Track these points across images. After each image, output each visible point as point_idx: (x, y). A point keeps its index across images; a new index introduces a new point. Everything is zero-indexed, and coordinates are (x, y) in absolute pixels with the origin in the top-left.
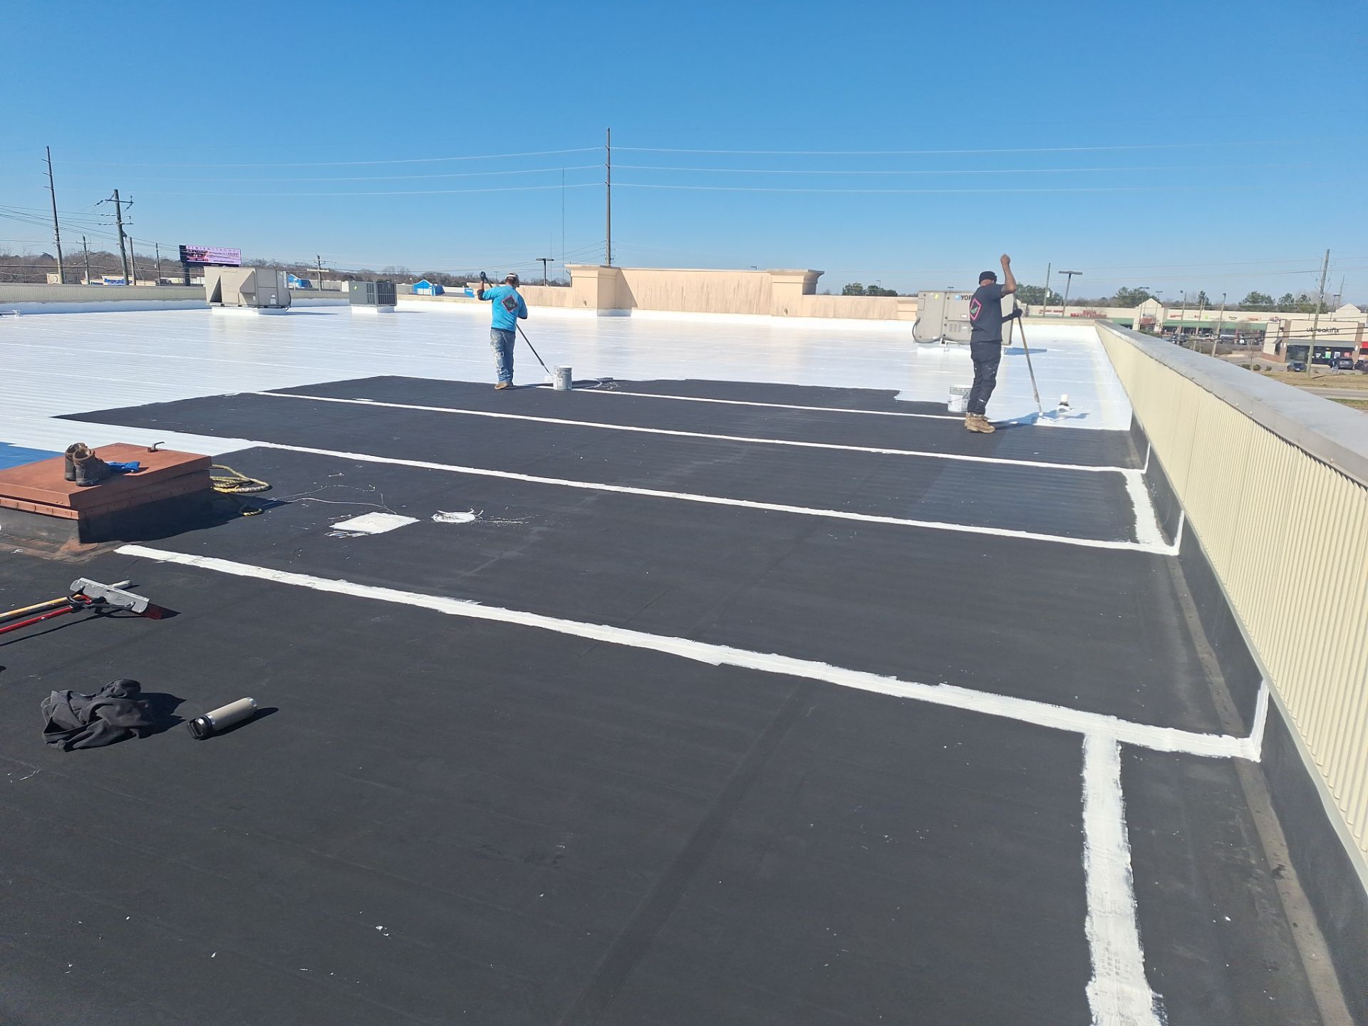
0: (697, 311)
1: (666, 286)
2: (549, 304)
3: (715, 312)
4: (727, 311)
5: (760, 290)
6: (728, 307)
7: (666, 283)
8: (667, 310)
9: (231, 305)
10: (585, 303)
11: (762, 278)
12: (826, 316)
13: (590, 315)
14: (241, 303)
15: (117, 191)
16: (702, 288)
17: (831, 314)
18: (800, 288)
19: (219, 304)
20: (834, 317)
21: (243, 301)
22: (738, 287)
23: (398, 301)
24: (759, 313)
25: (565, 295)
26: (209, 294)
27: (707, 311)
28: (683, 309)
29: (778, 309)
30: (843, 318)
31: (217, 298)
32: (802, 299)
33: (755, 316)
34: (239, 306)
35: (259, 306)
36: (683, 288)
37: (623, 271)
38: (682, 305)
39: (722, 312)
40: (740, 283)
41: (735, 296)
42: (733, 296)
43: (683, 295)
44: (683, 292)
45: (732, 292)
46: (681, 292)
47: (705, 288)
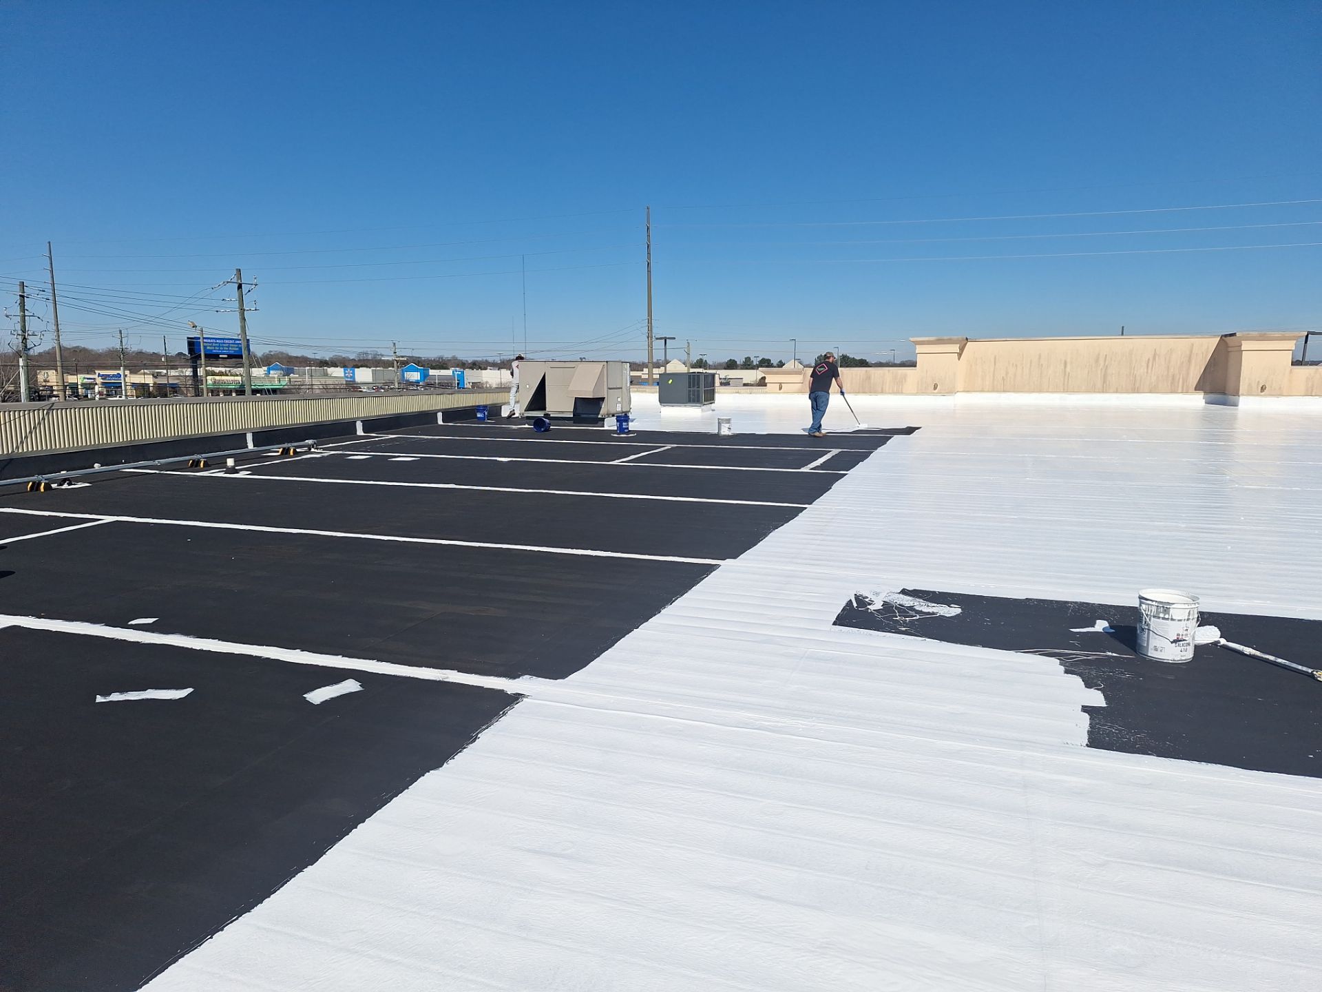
0: (1087, 391)
1: (1040, 358)
3: (1117, 392)
4: (1136, 390)
6: (1137, 385)
8: (1040, 391)
10: (935, 388)
15: (239, 271)
18: (1288, 358)
23: (717, 396)
24: (1187, 393)
25: (905, 377)
27: (1104, 391)
28: (1066, 390)
29: (1250, 385)
32: (1291, 372)
33: (1181, 395)
36: (1066, 363)
38: (1064, 384)
39: (1127, 392)
40: (1158, 352)
41: (1149, 371)
42: (1146, 370)
43: (1065, 372)
44: (1065, 367)
45: (1144, 364)
46: (1063, 367)
47: (1101, 362)
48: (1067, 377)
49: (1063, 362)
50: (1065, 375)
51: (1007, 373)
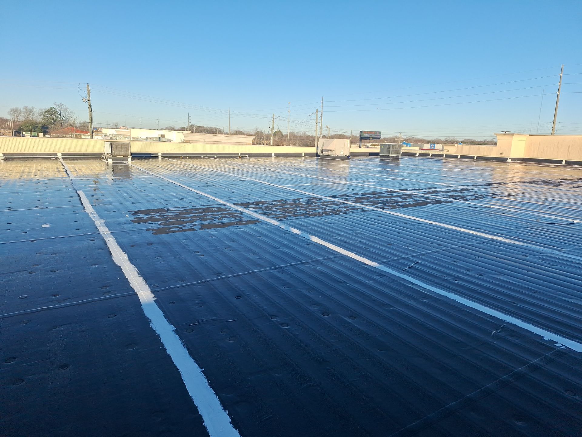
10: (502, 154)
25: (492, 149)
26: (319, 150)
31: (322, 152)
38: (567, 156)
43: (568, 150)
44: (569, 148)
46: (568, 148)
50: (568, 152)
51: (544, 150)
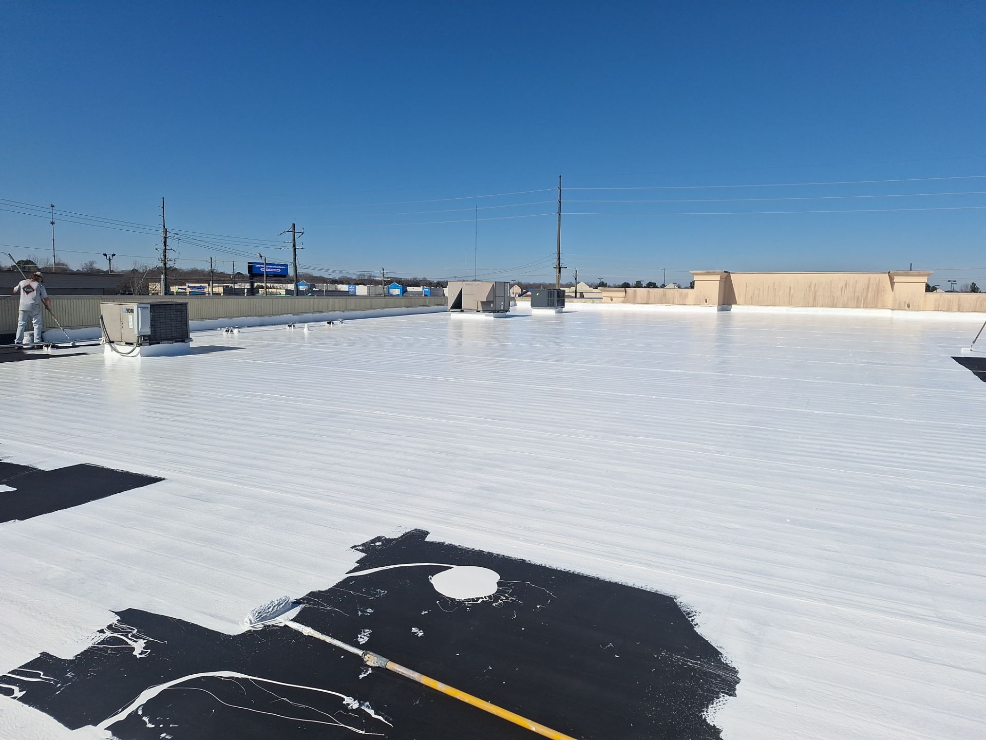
0: (805, 306)
1: (774, 285)
2: (672, 303)
3: (822, 307)
4: (834, 306)
5: (868, 288)
6: (835, 302)
7: (774, 283)
8: (774, 305)
9: (470, 310)
10: (706, 302)
11: (870, 278)
12: (949, 310)
13: (714, 310)
14: (479, 309)
15: (294, 224)
16: (810, 287)
17: (956, 308)
18: (922, 287)
19: (459, 310)
20: (959, 311)
21: (480, 308)
22: (846, 286)
23: (566, 304)
24: (867, 308)
25: (687, 294)
26: (451, 302)
27: (814, 306)
28: (790, 305)
29: (900, 303)
30: (968, 311)
31: (458, 305)
32: (925, 295)
33: (863, 310)
34: (477, 312)
35: (494, 312)
36: (790, 288)
37: (731, 275)
38: (789, 301)
39: (829, 307)
40: (848, 282)
41: (843, 294)
42: (840, 294)
43: (790, 293)
44: (790, 291)
45: (839, 290)
46: (788, 290)
47: (813, 288)
48: (791, 297)
49: (788, 288)
50: (790, 295)
51: (754, 294)
